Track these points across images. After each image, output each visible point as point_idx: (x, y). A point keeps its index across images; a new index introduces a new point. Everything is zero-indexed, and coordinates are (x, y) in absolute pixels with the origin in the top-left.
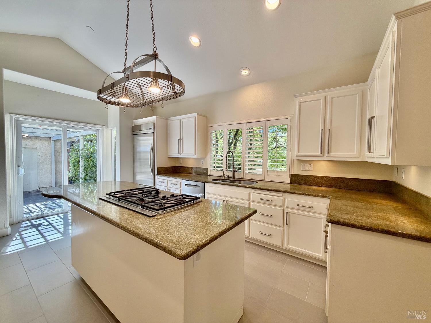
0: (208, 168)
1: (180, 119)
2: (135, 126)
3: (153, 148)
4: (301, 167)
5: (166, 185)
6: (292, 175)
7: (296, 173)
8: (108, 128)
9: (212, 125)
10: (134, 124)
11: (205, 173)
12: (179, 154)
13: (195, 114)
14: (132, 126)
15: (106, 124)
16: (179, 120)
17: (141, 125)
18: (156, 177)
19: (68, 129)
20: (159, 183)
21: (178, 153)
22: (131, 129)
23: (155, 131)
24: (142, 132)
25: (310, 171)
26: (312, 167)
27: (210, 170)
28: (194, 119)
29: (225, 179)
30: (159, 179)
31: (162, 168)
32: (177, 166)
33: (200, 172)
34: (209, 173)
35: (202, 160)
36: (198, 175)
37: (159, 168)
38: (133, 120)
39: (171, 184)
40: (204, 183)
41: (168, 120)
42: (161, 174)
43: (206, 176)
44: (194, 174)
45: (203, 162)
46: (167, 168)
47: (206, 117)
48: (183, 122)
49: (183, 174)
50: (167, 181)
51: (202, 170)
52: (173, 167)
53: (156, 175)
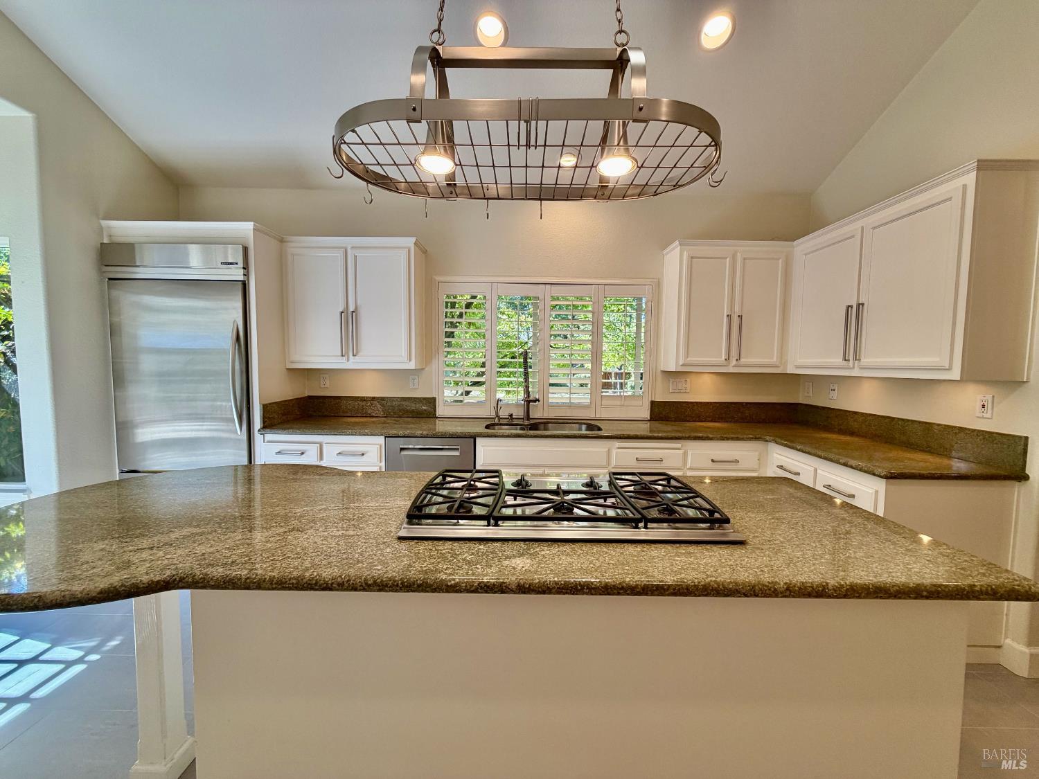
0: (434, 399)
1: (344, 245)
2: (114, 244)
3: (242, 341)
4: (669, 386)
6: (653, 403)
7: (659, 398)
9: (448, 279)
10: (109, 236)
11: (426, 410)
12: (344, 359)
13: (410, 242)
14: (101, 244)
16: (341, 252)
18: (258, 438)
20: (280, 455)
21: (342, 356)
22: (94, 254)
23: (246, 275)
25: (686, 392)
26: (688, 385)
27: (441, 403)
28: (403, 254)
29: (501, 422)
30: (269, 442)
31: (274, 405)
32: (310, 397)
33: (407, 411)
34: (440, 411)
35: (413, 377)
36: (399, 419)
37: (266, 404)
38: (105, 218)
39: (340, 453)
40: (473, 437)
41: (285, 242)
42: (275, 425)
43: (432, 419)
44: (385, 417)
45: (416, 381)
46: (287, 403)
47: (425, 252)
48: (355, 257)
49: (350, 420)
50: (318, 445)
51: (414, 405)
52: (301, 398)
53: (259, 430)
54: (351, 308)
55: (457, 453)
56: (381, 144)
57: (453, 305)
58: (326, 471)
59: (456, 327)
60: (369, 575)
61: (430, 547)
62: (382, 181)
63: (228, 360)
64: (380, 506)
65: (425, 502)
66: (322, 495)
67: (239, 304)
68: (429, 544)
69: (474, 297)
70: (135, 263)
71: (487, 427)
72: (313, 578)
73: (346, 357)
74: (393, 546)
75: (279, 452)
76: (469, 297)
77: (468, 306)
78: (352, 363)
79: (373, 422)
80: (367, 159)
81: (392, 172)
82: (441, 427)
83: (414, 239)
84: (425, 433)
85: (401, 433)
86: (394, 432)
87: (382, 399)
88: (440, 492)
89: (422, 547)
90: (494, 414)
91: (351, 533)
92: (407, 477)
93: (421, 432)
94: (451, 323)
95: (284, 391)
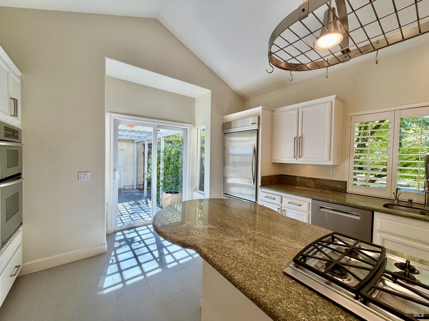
0: (346, 182)
1: (297, 108)
2: (226, 123)
3: (256, 152)
5: (279, 203)
8: (195, 126)
9: (359, 113)
10: (225, 120)
11: (340, 188)
12: (295, 159)
13: (333, 98)
14: (223, 123)
15: (192, 123)
17: (232, 122)
18: (259, 189)
19: (158, 129)
20: (266, 198)
22: (221, 126)
23: (259, 127)
24: (233, 130)
27: (351, 186)
28: (328, 106)
29: (400, 204)
30: (263, 192)
31: (266, 177)
32: (281, 175)
33: (328, 187)
34: (349, 189)
35: (333, 169)
36: (323, 190)
37: (263, 177)
38: (224, 116)
39: (289, 202)
40: (372, 211)
41: (274, 111)
42: (266, 185)
43: (343, 193)
44: (316, 188)
45: (334, 172)
46: (271, 177)
47: (343, 101)
48: (303, 111)
49: (298, 187)
50: (281, 197)
51: (332, 184)
52: (277, 175)
53: (260, 187)
54: (300, 136)
55: (358, 218)
56: (290, 44)
57: (366, 128)
58: (272, 213)
59: (367, 141)
60: (255, 292)
61: (300, 292)
62: (298, 67)
63: (251, 159)
64: (286, 243)
65: (310, 254)
66: (263, 226)
67: (255, 138)
68: (300, 289)
69: (383, 121)
70: (231, 127)
71: (386, 206)
72: (231, 276)
73: (296, 158)
74: (278, 277)
75: (266, 197)
76: (377, 122)
77: (377, 127)
78: (299, 161)
79: (308, 190)
80: (286, 57)
81: (303, 60)
82: (349, 200)
83: (335, 96)
84: (335, 201)
85: (321, 199)
86: (317, 197)
87: (315, 179)
88: (324, 249)
89: (296, 289)
90: (393, 197)
91: (263, 255)
92: (310, 229)
93: (333, 201)
94: (364, 138)
95: (270, 172)
